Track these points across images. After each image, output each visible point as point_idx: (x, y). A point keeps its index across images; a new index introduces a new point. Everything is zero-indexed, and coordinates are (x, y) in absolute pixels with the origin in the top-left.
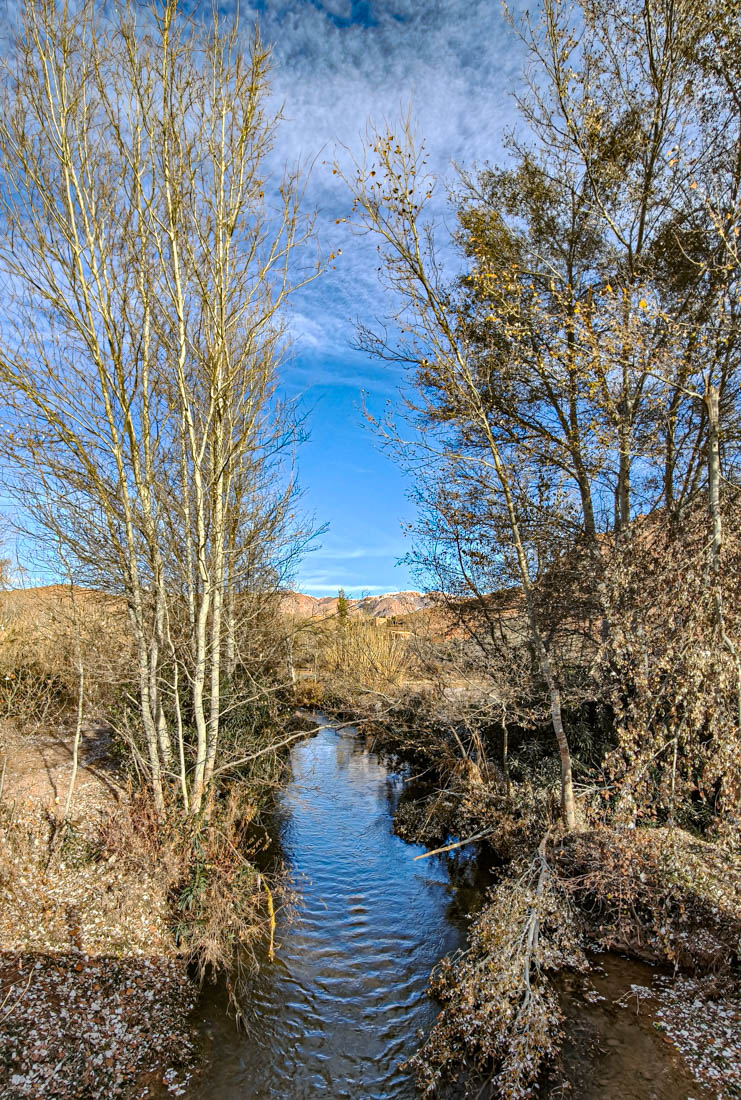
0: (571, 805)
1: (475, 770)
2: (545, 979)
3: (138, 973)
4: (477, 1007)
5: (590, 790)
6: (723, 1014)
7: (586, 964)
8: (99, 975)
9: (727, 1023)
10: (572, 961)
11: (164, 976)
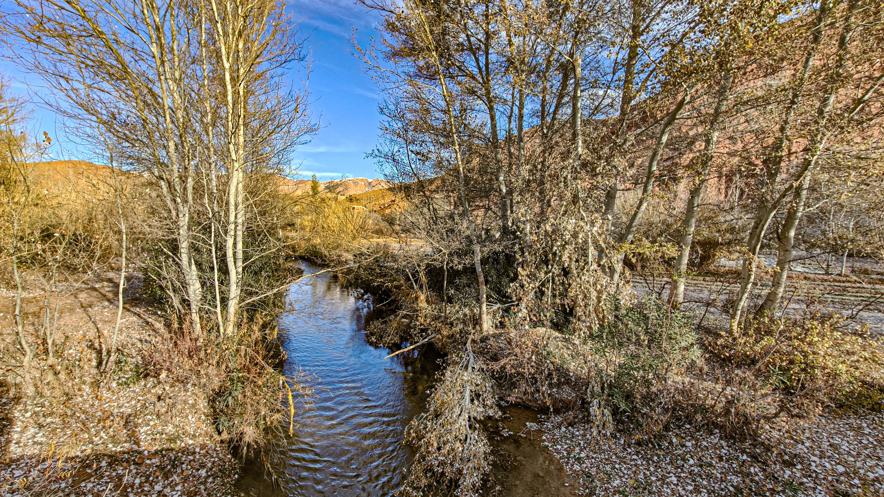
0: (484, 316)
1: (422, 297)
2: (477, 426)
3: (191, 458)
4: (439, 449)
5: (495, 307)
6: (577, 433)
7: (500, 413)
8: (158, 464)
9: (580, 438)
10: (491, 412)
11: (212, 457)
